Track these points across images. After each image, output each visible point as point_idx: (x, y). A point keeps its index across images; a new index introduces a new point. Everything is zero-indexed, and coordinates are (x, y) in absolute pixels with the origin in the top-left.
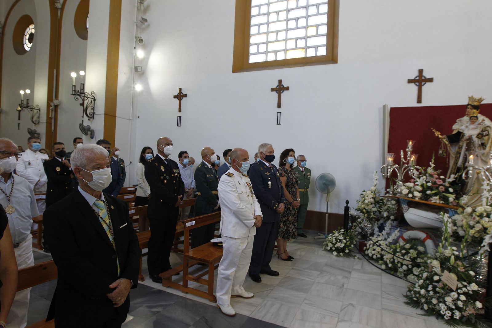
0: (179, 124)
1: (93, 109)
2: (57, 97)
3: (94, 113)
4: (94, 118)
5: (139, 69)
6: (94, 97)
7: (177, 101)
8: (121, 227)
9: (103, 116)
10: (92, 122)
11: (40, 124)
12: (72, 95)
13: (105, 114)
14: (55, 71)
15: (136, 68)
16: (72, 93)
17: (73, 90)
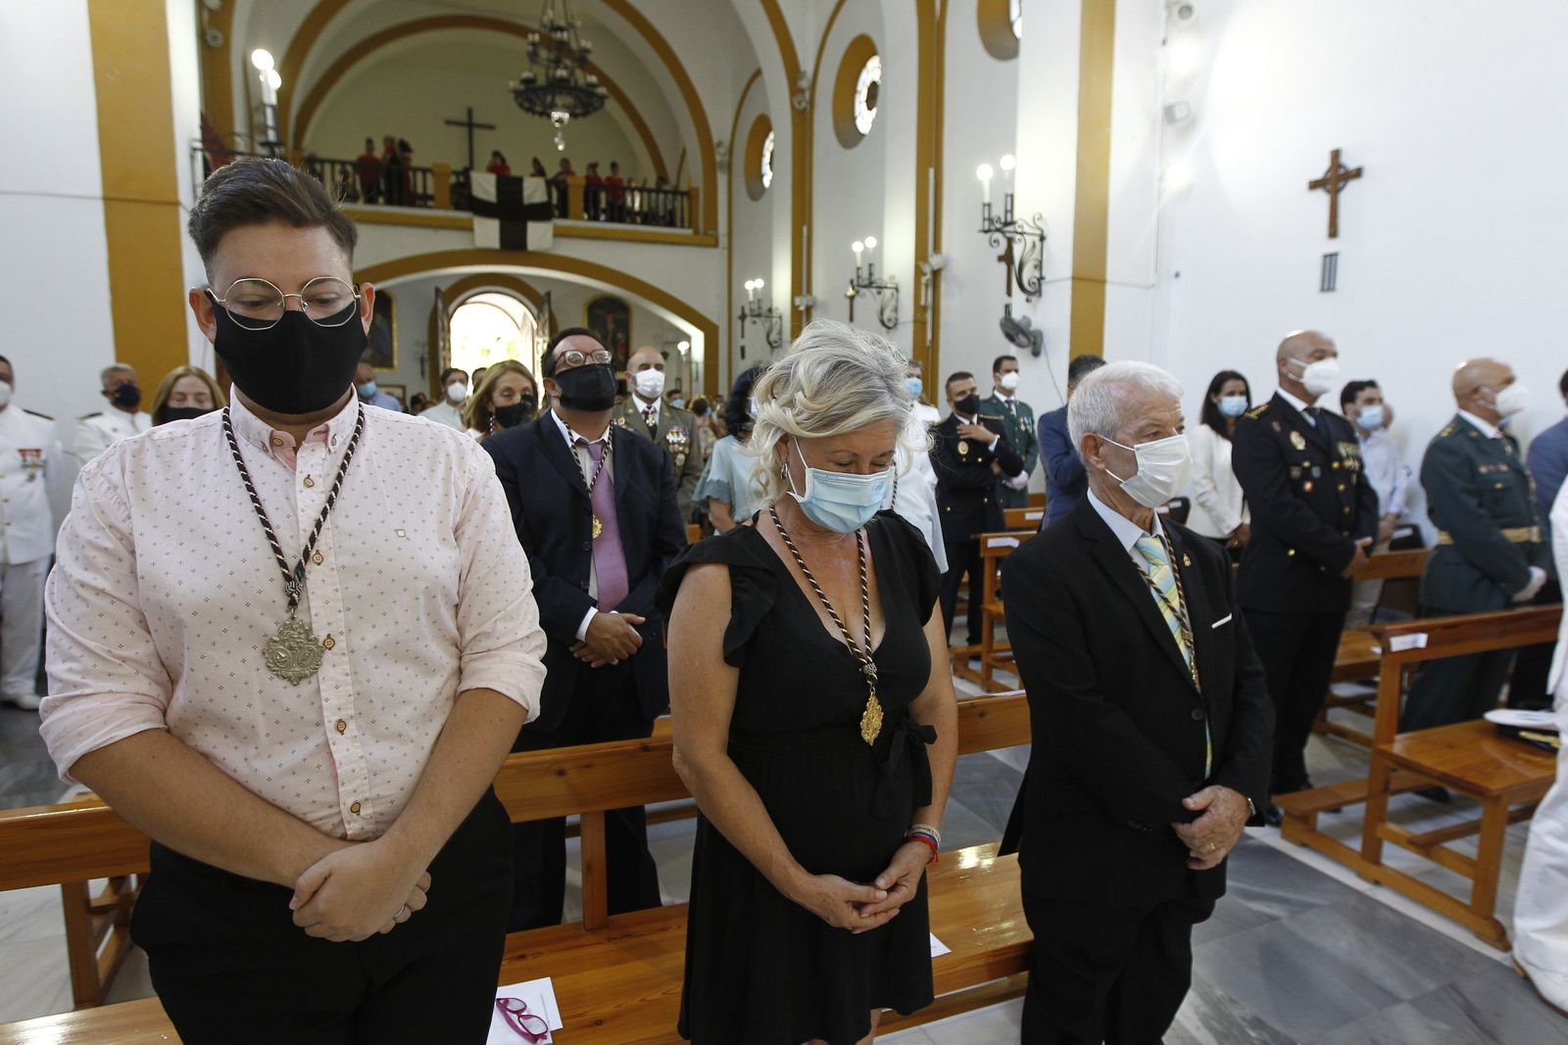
0: (1328, 283)
1: (1039, 266)
2: (937, 248)
3: (1041, 279)
4: (1040, 295)
5: (1179, 113)
6: (1039, 229)
7: (1322, 198)
8: (1214, 626)
9: (1068, 284)
10: (1035, 307)
11: (900, 327)
12: (983, 235)
13: (1075, 278)
14: (932, 172)
15: (1169, 113)
16: (981, 228)
17: (984, 219)
